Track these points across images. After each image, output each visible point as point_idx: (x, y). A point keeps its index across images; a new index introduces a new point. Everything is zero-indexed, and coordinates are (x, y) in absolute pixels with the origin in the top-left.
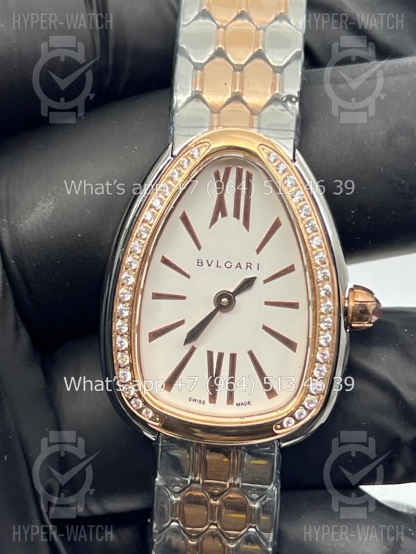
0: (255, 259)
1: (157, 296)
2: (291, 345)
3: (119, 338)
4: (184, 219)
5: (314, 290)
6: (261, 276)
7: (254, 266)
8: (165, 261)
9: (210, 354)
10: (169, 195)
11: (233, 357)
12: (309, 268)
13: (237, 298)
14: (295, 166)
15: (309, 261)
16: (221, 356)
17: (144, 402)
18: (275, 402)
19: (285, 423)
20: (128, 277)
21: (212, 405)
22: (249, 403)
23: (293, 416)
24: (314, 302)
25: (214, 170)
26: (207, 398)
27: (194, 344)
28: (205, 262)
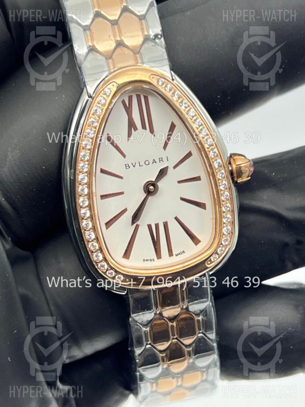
0: (164, 154)
2: (202, 206)
3: (87, 234)
5: (211, 165)
6: (171, 165)
7: (165, 159)
12: (203, 151)
13: (159, 184)
15: (202, 146)
17: (116, 271)
18: (201, 246)
19: (212, 260)
20: (82, 189)
21: (160, 260)
22: (184, 252)
23: (217, 253)
24: (212, 174)
25: (121, 100)
26: (155, 257)
27: (138, 223)
28: (131, 165)
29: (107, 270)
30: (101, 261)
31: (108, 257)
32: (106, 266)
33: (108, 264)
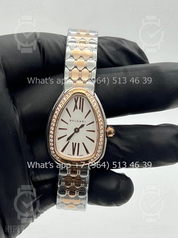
0: (84, 120)
1: (60, 129)
2: (93, 141)
3: (51, 139)
4: (67, 109)
5: (99, 128)
6: (86, 124)
7: (84, 122)
8: (62, 120)
9: (73, 143)
10: (63, 104)
11: (79, 144)
12: (98, 122)
13: (80, 129)
14: (94, 97)
15: (98, 120)
16: (76, 144)
17: (57, 155)
18: (89, 155)
19: (91, 160)
20: (53, 124)
21: (73, 156)
22: (82, 155)
23: (93, 159)
24: (99, 131)
25: (75, 98)
26: (72, 154)
27: (69, 141)
28: (72, 121)
29: (54, 154)
30: (53, 150)
31: (56, 150)
32: (54, 153)
33: (55, 152)
